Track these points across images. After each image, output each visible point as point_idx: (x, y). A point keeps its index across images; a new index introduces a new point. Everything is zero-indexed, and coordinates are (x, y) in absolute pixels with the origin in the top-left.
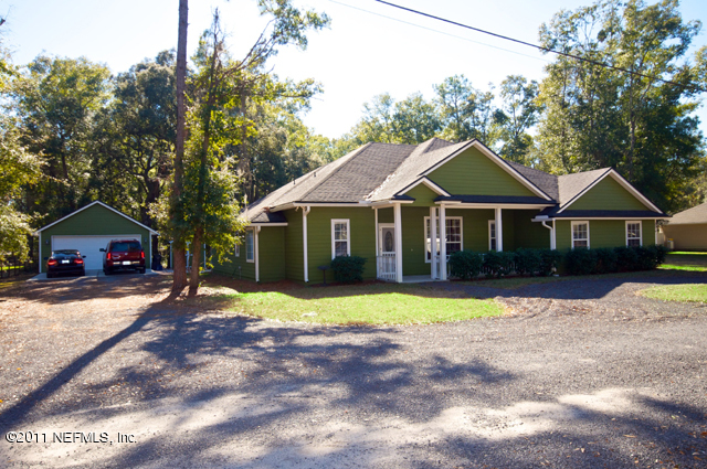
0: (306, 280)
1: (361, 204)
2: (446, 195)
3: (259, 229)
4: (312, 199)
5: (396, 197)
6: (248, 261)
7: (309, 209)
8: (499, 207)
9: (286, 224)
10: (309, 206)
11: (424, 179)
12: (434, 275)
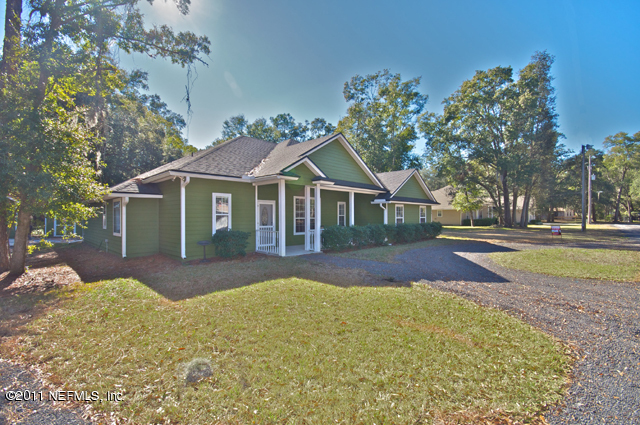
0: (184, 256)
1: (244, 179)
2: (323, 176)
3: (127, 200)
4: (192, 170)
5: (282, 173)
6: (115, 234)
7: (188, 180)
8: (352, 191)
9: (161, 197)
10: (188, 177)
11: (306, 159)
12: (308, 247)
